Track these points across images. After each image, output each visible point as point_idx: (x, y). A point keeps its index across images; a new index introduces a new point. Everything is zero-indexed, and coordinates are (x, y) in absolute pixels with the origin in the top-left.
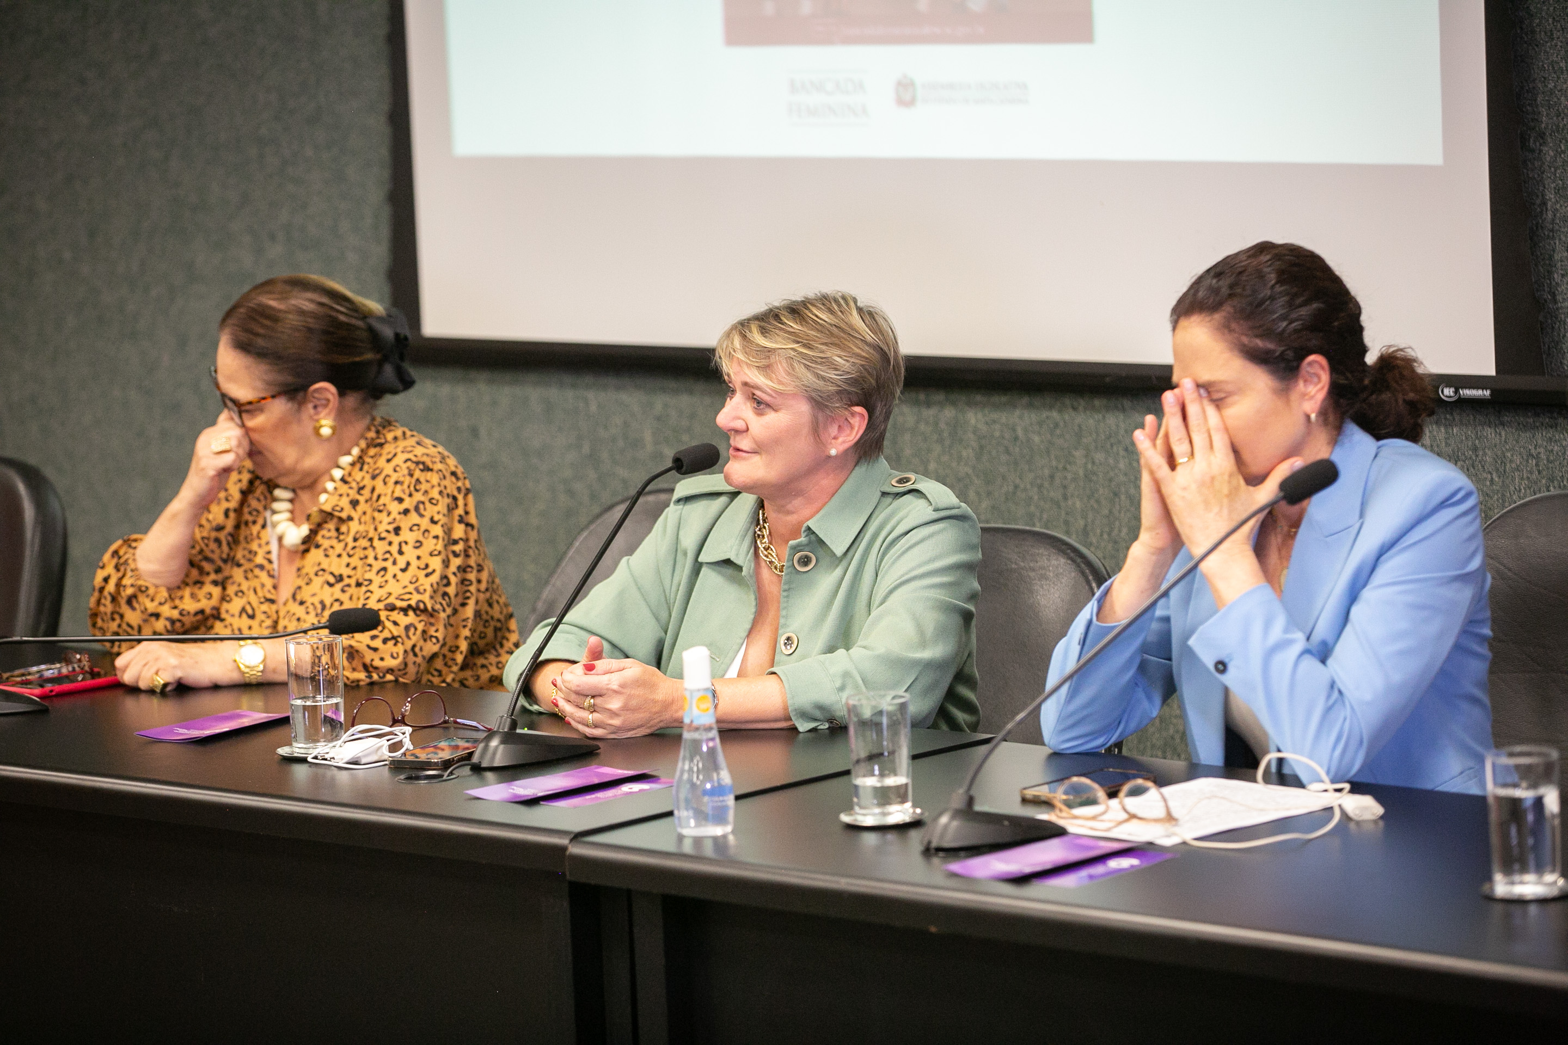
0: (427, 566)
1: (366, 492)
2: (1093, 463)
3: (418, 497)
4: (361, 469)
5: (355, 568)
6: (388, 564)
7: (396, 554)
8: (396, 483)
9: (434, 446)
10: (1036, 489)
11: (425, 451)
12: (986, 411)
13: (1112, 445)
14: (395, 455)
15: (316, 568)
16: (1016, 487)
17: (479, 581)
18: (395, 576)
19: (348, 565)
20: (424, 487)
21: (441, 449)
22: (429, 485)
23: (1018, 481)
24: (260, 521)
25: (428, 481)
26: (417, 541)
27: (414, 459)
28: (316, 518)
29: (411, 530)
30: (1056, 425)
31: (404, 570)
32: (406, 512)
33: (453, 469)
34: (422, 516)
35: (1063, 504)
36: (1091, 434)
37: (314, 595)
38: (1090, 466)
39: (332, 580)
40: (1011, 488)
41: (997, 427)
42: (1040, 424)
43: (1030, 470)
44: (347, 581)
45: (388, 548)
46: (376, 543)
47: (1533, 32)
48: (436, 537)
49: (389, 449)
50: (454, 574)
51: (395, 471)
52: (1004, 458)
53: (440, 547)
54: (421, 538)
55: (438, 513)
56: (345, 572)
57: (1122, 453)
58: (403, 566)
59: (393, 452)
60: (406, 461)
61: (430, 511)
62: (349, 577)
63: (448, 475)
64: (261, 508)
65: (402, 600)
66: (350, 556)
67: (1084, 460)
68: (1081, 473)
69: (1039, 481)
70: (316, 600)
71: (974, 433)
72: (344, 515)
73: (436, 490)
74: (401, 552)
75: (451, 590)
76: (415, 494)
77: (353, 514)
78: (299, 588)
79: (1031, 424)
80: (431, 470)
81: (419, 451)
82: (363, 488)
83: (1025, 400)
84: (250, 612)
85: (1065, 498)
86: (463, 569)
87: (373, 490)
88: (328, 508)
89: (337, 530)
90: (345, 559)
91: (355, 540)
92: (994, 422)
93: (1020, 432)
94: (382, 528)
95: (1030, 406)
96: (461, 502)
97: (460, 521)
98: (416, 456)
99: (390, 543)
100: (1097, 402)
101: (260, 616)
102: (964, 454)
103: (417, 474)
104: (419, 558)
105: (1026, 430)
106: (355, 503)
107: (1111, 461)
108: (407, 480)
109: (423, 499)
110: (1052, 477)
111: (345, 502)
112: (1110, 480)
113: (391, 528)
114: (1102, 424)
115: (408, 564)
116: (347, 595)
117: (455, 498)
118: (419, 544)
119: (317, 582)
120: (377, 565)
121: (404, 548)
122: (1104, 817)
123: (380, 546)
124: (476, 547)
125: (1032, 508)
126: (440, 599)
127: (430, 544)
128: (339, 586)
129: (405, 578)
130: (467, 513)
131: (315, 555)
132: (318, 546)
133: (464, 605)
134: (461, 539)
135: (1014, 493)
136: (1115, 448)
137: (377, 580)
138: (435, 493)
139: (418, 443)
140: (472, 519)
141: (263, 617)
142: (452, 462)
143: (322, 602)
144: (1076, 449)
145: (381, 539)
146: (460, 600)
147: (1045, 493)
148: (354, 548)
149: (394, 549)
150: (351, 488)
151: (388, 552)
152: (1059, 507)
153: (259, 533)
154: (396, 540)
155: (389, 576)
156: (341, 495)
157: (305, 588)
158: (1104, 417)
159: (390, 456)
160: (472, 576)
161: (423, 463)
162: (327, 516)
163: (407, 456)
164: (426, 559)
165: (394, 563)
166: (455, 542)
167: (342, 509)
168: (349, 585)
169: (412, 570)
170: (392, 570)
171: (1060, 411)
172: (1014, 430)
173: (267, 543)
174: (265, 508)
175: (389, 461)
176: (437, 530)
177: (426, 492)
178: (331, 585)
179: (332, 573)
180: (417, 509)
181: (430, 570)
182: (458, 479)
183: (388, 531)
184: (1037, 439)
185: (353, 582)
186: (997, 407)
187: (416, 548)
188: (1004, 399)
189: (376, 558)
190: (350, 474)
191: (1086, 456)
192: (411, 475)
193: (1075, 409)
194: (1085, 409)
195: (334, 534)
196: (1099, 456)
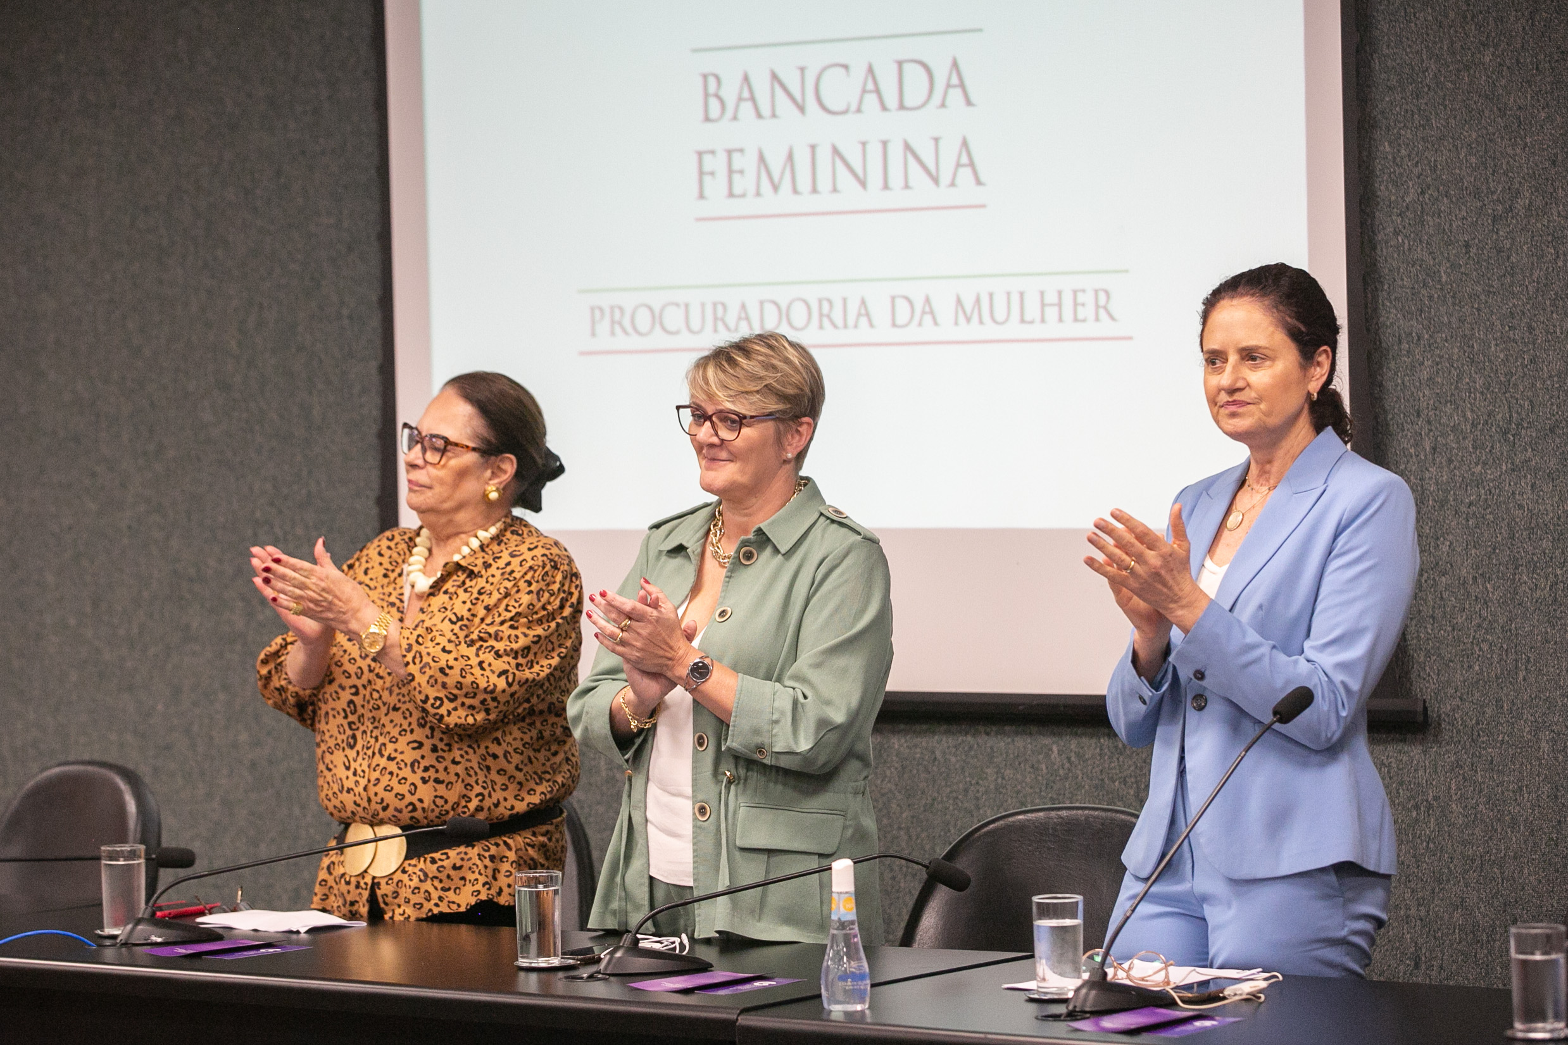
2: (1003, 778)
10: (951, 802)
12: (908, 738)
13: (1020, 764)
16: (934, 800)
23: (936, 795)
24: (398, 571)
25: (553, 577)
30: (971, 748)
35: (975, 814)
36: (1001, 754)
38: (999, 780)
40: (929, 801)
41: (918, 750)
42: (956, 747)
43: (946, 785)
47: (1387, 425)
52: (923, 775)
57: (1029, 769)
59: (536, 544)
64: (400, 561)
67: (995, 776)
68: (992, 786)
69: (954, 794)
71: (897, 756)
79: (949, 747)
83: (944, 727)
85: (978, 808)
92: (916, 746)
93: (938, 754)
95: (947, 732)
98: (551, 554)
100: (1007, 728)
102: (888, 773)
103: (548, 568)
105: (944, 753)
107: (1019, 776)
110: (966, 791)
112: (1018, 792)
114: (1011, 746)
125: (948, 817)
131: (441, 599)
135: (932, 805)
136: (1022, 765)
144: (988, 767)
147: (960, 804)
152: (972, 816)
153: (395, 579)
158: (1013, 741)
163: (544, 551)
171: (974, 735)
172: (934, 752)
173: (402, 588)
174: (404, 561)
184: (953, 759)
186: (920, 733)
188: (924, 727)
191: (997, 773)
192: (544, 568)
193: (988, 734)
194: (997, 733)
196: (1008, 772)
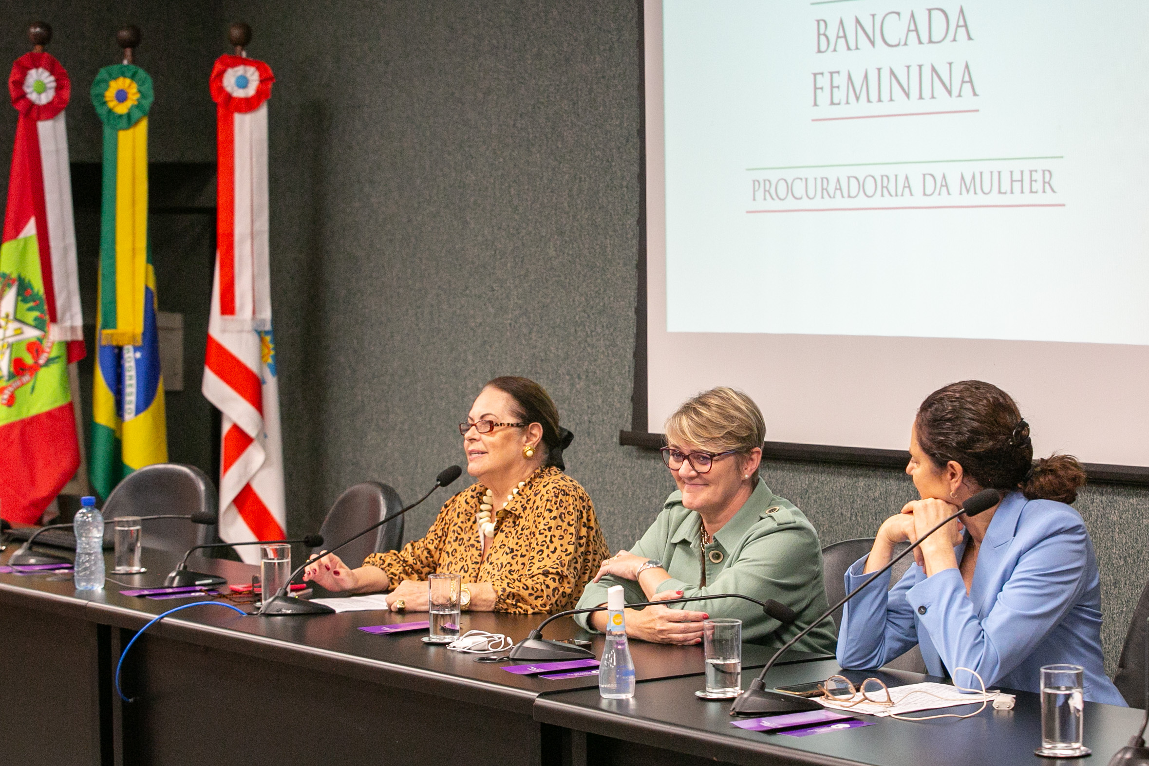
0: (566, 550)
1: (531, 502)
3: (562, 510)
4: (530, 489)
5: (521, 546)
6: (544, 548)
7: (548, 543)
8: (548, 500)
9: (571, 481)
11: (564, 483)
14: (548, 483)
15: (500, 544)
17: (594, 560)
18: (548, 556)
19: (517, 544)
20: (564, 505)
21: (575, 483)
22: (567, 504)
26: (561, 536)
27: (558, 487)
28: (501, 514)
29: (557, 528)
31: (553, 552)
32: (555, 518)
33: (581, 495)
34: (563, 521)
37: (498, 559)
39: (508, 551)
44: (515, 553)
45: (545, 539)
46: (537, 535)
48: (572, 534)
49: (546, 479)
50: (579, 556)
51: (547, 493)
53: (573, 540)
54: (563, 534)
55: (573, 520)
56: (516, 547)
58: (553, 550)
60: (553, 488)
61: (568, 518)
62: (517, 550)
63: (578, 498)
64: (473, 512)
65: (553, 568)
66: (519, 539)
70: (499, 562)
72: (517, 513)
73: (572, 507)
74: (551, 542)
75: (579, 566)
76: (560, 508)
77: (522, 514)
78: (491, 554)
80: (569, 495)
81: (562, 483)
82: (529, 500)
84: (466, 569)
86: (586, 553)
87: (534, 502)
88: (509, 509)
89: (514, 522)
90: (516, 540)
91: (522, 530)
94: (541, 527)
96: (585, 515)
97: (584, 526)
99: (546, 536)
101: (470, 571)
104: (562, 545)
106: (525, 509)
108: (554, 499)
109: (564, 511)
111: (518, 506)
113: (546, 527)
115: (556, 549)
116: (515, 561)
117: (581, 512)
118: (562, 538)
119: (501, 551)
120: (538, 548)
121: (553, 539)
122: (851, 700)
123: (541, 538)
124: (594, 540)
126: (572, 571)
127: (568, 538)
128: (510, 555)
129: (554, 557)
130: (589, 520)
131: (500, 536)
132: (502, 531)
133: (584, 573)
134: (585, 536)
137: (537, 557)
138: (571, 509)
139: (562, 478)
140: (592, 524)
141: (472, 571)
142: (581, 490)
143: (502, 564)
145: (540, 534)
146: (582, 571)
148: (521, 534)
149: (548, 539)
150: (523, 498)
151: (545, 541)
154: (549, 534)
155: (545, 555)
156: (517, 502)
157: (494, 555)
159: (545, 484)
160: (590, 557)
161: (564, 490)
162: (507, 513)
164: (566, 546)
165: (548, 547)
166: (581, 538)
167: (517, 510)
168: (516, 555)
169: (558, 552)
170: (546, 552)
173: (477, 532)
174: (476, 511)
175: (544, 486)
176: (572, 530)
177: (566, 508)
178: (507, 554)
179: (509, 548)
180: (560, 517)
181: (568, 552)
182: (584, 501)
183: (544, 529)
185: (519, 554)
187: (561, 539)
189: (537, 544)
190: (523, 491)
195: (512, 524)
